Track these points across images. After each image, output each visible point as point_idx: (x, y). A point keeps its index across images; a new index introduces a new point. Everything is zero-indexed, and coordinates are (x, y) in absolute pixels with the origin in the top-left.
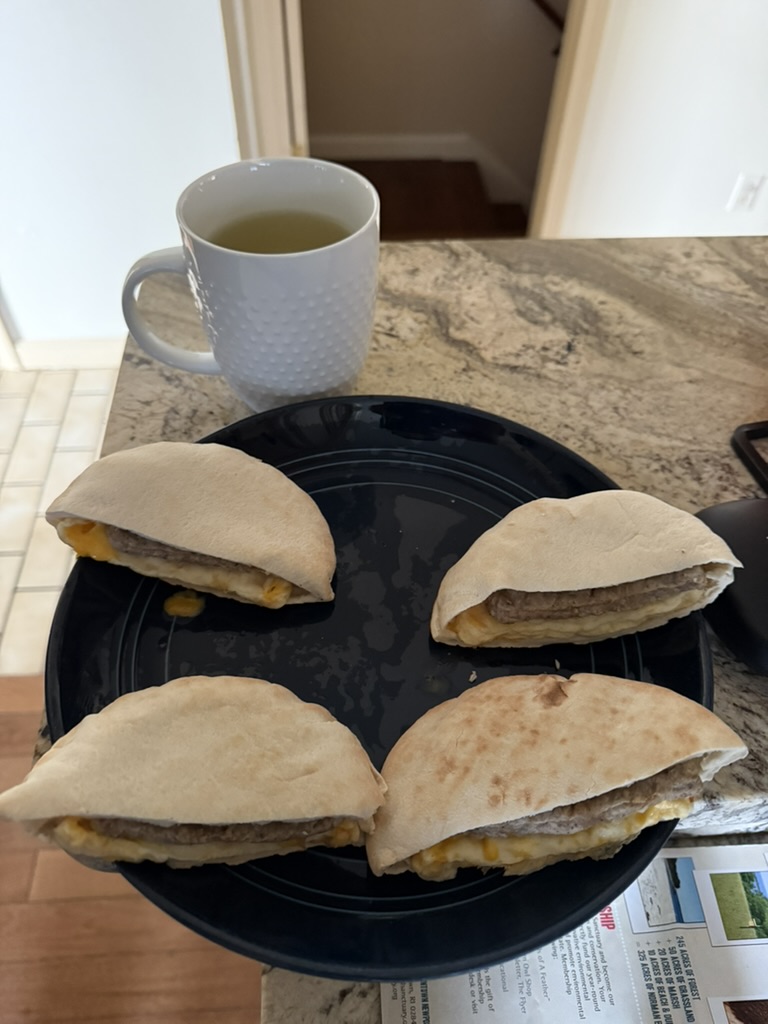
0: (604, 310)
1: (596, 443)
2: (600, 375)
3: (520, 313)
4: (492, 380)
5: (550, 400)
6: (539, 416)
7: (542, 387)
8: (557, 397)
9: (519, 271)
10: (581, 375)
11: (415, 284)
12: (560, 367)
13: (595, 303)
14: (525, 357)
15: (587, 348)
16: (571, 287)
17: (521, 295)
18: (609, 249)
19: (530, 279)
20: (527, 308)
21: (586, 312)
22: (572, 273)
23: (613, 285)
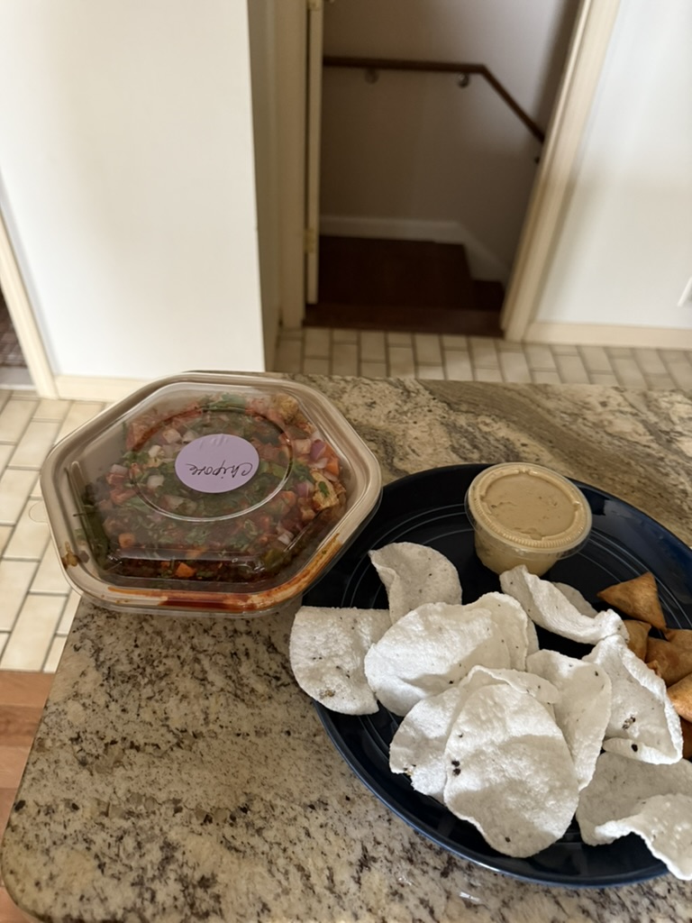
0: (524, 452)
3: (454, 449)
9: (459, 411)
11: (371, 416)
13: (518, 444)
16: (499, 428)
17: (456, 433)
18: (537, 394)
19: (466, 418)
20: (461, 445)
21: (509, 452)
22: (502, 415)
23: (535, 429)
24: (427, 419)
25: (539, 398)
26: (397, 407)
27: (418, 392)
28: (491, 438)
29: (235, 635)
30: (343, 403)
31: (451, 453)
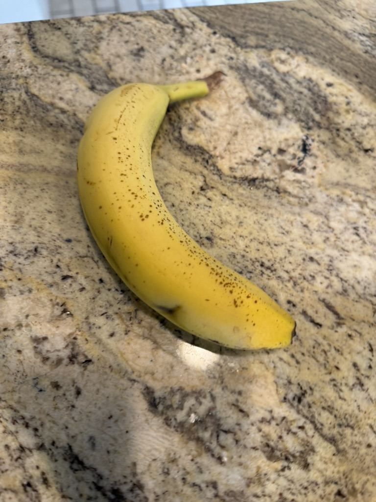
0: (331, 94)
1: (342, 279)
2: (337, 184)
3: (253, 103)
4: (231, 199)
5: (292, 223)
6: (283, 247)
7: (282, 205)
8: (299, 219)
9: (245, 46)
10: (320, 185)
11: (141, 70)
12: (299, 176)
13: (323, 85)
14: (263, 164)
15: (322, 146)
16: (298, 65)
17: (251, 79)
18: (329, 13)
19: (257, 56)
20: (259, 96)
21: (315, 98)
22: (297, 46)
23: (337, 60)
24: (212, 63)
25: (332, 17)
26: (171, 51)
27: (193, 26)
28: (292, 81)
29: (23, 454)
30: (102, 55)
31: (250, 109)
